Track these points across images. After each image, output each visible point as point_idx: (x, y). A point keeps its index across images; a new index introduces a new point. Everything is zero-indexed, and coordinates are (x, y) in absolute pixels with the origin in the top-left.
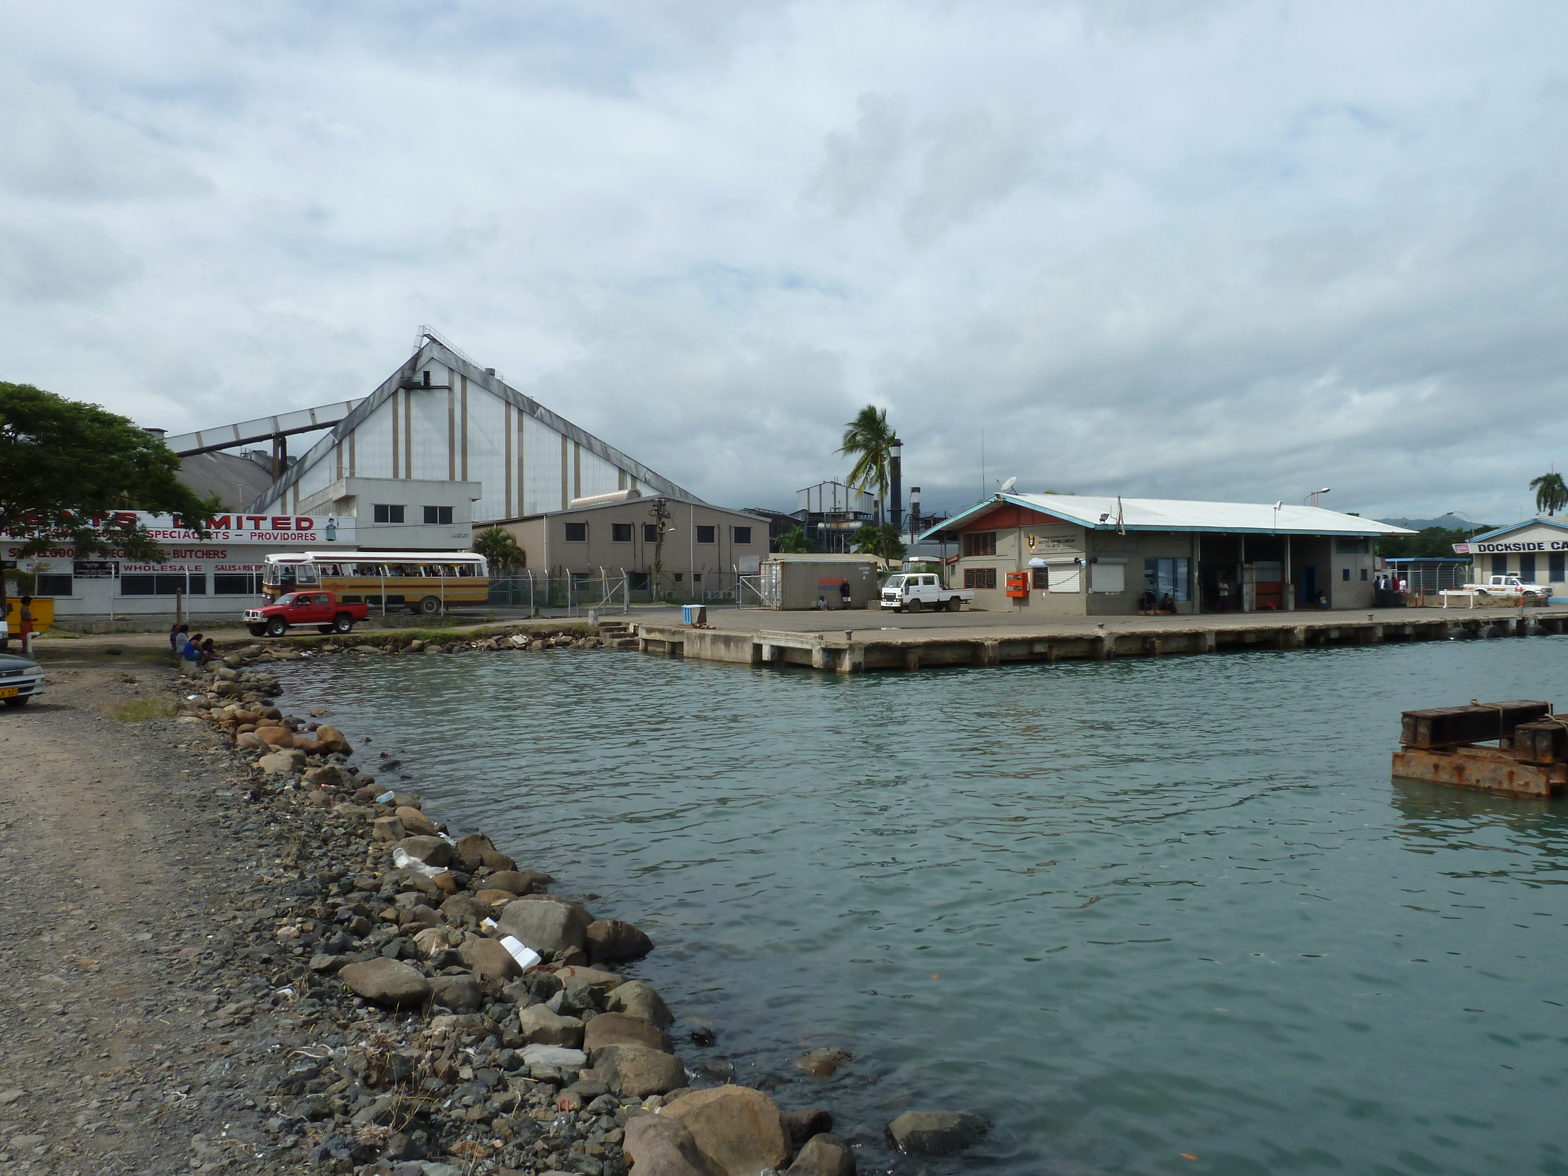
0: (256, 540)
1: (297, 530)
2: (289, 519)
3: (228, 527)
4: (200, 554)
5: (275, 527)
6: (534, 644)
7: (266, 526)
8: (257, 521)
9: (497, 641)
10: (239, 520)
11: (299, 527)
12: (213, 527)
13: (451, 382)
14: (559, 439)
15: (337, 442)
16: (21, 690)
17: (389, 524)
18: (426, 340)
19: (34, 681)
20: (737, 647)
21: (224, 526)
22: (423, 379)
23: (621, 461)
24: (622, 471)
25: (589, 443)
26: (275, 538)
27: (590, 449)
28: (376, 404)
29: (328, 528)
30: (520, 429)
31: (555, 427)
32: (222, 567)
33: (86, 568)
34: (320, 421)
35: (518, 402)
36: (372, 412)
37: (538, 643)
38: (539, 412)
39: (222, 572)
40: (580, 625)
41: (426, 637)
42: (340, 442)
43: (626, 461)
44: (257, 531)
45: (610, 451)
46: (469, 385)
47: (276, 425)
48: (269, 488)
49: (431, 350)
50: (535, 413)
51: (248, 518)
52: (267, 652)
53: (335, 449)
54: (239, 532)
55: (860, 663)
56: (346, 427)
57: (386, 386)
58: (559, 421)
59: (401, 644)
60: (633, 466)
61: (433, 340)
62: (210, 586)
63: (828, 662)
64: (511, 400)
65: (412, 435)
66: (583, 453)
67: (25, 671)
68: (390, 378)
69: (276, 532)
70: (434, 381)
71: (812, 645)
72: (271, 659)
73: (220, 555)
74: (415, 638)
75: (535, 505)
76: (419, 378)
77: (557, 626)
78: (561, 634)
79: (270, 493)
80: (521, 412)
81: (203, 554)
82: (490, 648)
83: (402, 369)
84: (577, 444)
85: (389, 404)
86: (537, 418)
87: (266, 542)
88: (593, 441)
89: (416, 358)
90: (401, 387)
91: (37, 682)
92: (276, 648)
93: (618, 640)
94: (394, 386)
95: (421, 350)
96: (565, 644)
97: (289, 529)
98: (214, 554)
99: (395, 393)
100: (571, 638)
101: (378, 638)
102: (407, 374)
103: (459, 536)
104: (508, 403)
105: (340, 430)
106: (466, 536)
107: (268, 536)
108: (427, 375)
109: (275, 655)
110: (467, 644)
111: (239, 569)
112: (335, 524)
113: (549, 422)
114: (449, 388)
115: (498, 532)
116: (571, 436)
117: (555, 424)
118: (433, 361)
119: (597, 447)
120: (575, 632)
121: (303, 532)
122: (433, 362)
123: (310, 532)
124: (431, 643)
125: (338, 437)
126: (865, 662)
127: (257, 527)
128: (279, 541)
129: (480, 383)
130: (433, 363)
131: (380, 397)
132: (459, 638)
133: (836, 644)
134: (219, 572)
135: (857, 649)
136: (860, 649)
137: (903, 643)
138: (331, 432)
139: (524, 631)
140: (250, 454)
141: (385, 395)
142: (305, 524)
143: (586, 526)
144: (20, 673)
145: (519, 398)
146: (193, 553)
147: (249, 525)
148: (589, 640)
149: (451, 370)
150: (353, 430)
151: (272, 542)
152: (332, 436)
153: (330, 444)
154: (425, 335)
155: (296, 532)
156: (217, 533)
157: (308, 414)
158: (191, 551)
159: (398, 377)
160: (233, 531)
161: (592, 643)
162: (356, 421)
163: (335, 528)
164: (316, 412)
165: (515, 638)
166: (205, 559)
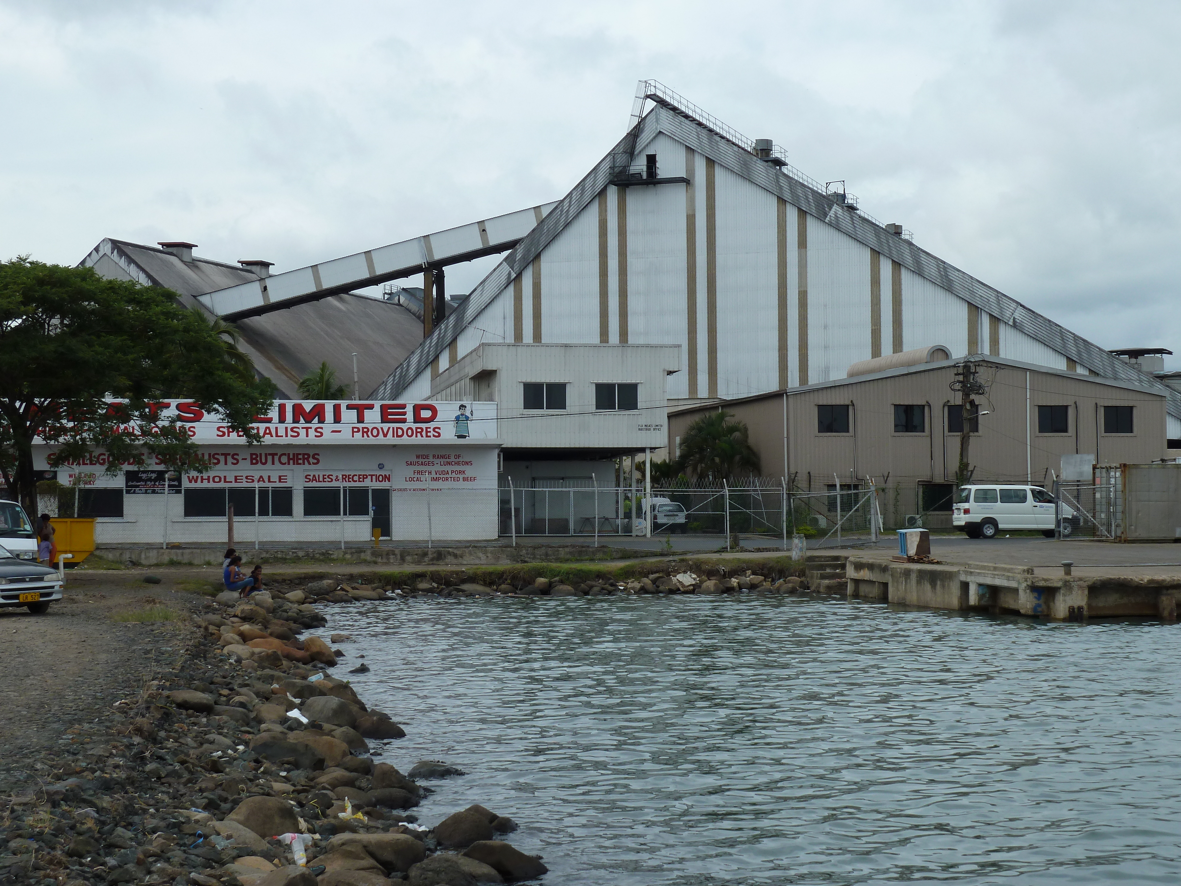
0: (359, 439)
1: (415, 422)
2: (404, 406)
3: (322, 420)
4: (284, 459)
5: (384, 419)
6: (705, 585)
7: (373, 417)
8: (360, 410)
9: (654, 582)
10: (337, 409)
11: (417, 419)
12: (302, 420)
13: (690, 169)
14: (867, 254)
15: (514, 275)
16: (42, 595)
17: (545, 411)
18: (651, 104)
19: (53, 587)
20: (943, 586)
21: (316, 420)
22: (645, 168)
23: (972, 292)
24: (974, 309)
25: (917, 262)
26: (385, 435)
27: (919, 272)
28: (572, 212)
29: (457, 418)
30: (802, 243)
31: (860, 237)
32: (314, 479)
33: (140, 480)
34: (494, 241)
35: (798, 197)
36: (567, 225)
37: (710, 584)
38: (832, 213)
39: (314, 484)
40: (778, 560)
41: (554, 573)
42: (519, 276)
43: (981, 292)
44: (360, 426)
45: (953, 275)
46: (720, 174)
47: (429, 250)
48: (413, 353)
49: (657, 120)
50: (826, 215)
51: (349, 407)
52: (342, 589)
53: (511, 288)
54: (337, 427)
55: (1080, 608)
56: (528, 251)
57: (589, 183)
58: (867, 227)
59: (521, 583)
60: (993, 299)
61: (662, 103)
62: (298, 504)
63: (1039, 605)
64: (787, 196)
65: (630, 259)
66: (906, 276)
67: (46, 578)
68: (595, 169)
69: (386, 426)
70: (663, 171)
71: (1019, 583)
72: (345, 598)
73: (311, 460)
74: (541, 575)
75: (827, 370)
76: (640, 166)
77: (744, 561)
78: (749, 572)
79: (415, 359)
80: (802, 214)
81: (289, 459)
82: (643, 590)
83: (612, 154)
84: (897, 265)
85: (594, 210)
86: (830, 224)
87: (370, 440)
88: (923, 257)
89: (634, 135)
90: (612, 182)
91: (56, 588)
92: (354, 585)
93: (827, 582)
94: (601, 180)
95: (642, 121)
96: (752, 587)
97: (404, 421)
98: (304, 459)
99: (602, 193)
100: (762, 578)
101: (491, 573)
102: (621, 160)
103: (647, 428)
104: (782, 201)
105: (519, 256)
106: (657, 427)
107: (375, 432)
108: (652, 160)
109: (352, 593)
110: (612, 585)
111: (337, 479)
112: (468, 414)
113: (849, 228)
114: (686, 182)
115: (722, 417)
116: (886, 251)
117: (859, 232)
118: (661, 137)
119: (931, 270)
120: (771, 569)
121: (424, 426)
122: (661, 139)
123: (432, 425)
124: (562, 582)
125: (516, 267)
126: (1089, 606)
127: (361, 419)
128: (391, 440)
129: (736, 169)
130: (662, 141)
131: (579, 201)
132: (599, 575)
133: (1046, 580)
134: (310, 484)
135: (1076, 588)
136: (1080, 587)
137: (1151, 581)
138: (506, 259)
139: (696, 568)
140: (398, 294)
141: (587, 198)
142: (426, 414)
143: (851, 409)
144: (41, 579)
145: (800, 192)
146: (276, 458)
147: (349, 416)
148: (789, 582)
149: (690, 150)
150: (538, 256)
151: (381, 440)
152: (506, 268)
153: (503, 279)
154: (648, 97)
155: (414, 426)
156: (307, 429)
157: (476, 230)
158: (273, 455)
159: (606, 166)
160: (329, 426)
161: (790, 585)
162: (543, 241)
163: (467, 418)
164: (488, 226)
165: (680, 577)
166: (292, 466)
